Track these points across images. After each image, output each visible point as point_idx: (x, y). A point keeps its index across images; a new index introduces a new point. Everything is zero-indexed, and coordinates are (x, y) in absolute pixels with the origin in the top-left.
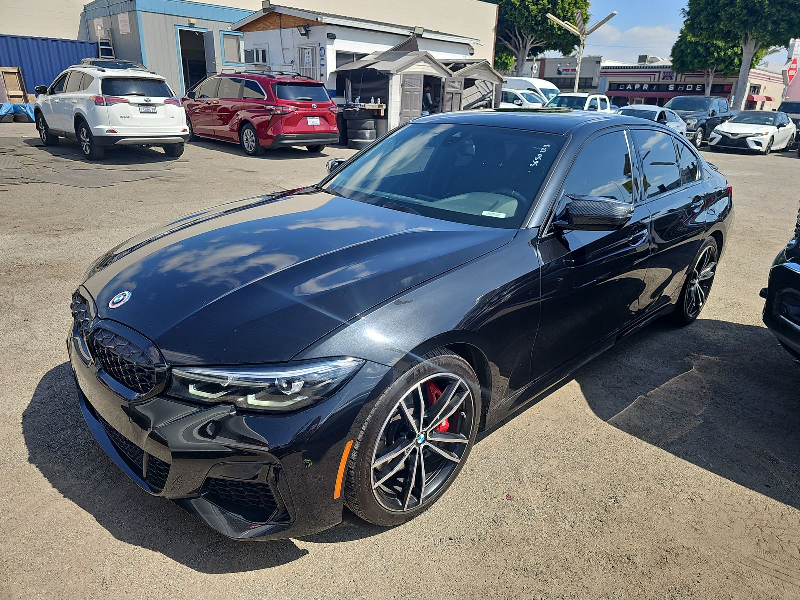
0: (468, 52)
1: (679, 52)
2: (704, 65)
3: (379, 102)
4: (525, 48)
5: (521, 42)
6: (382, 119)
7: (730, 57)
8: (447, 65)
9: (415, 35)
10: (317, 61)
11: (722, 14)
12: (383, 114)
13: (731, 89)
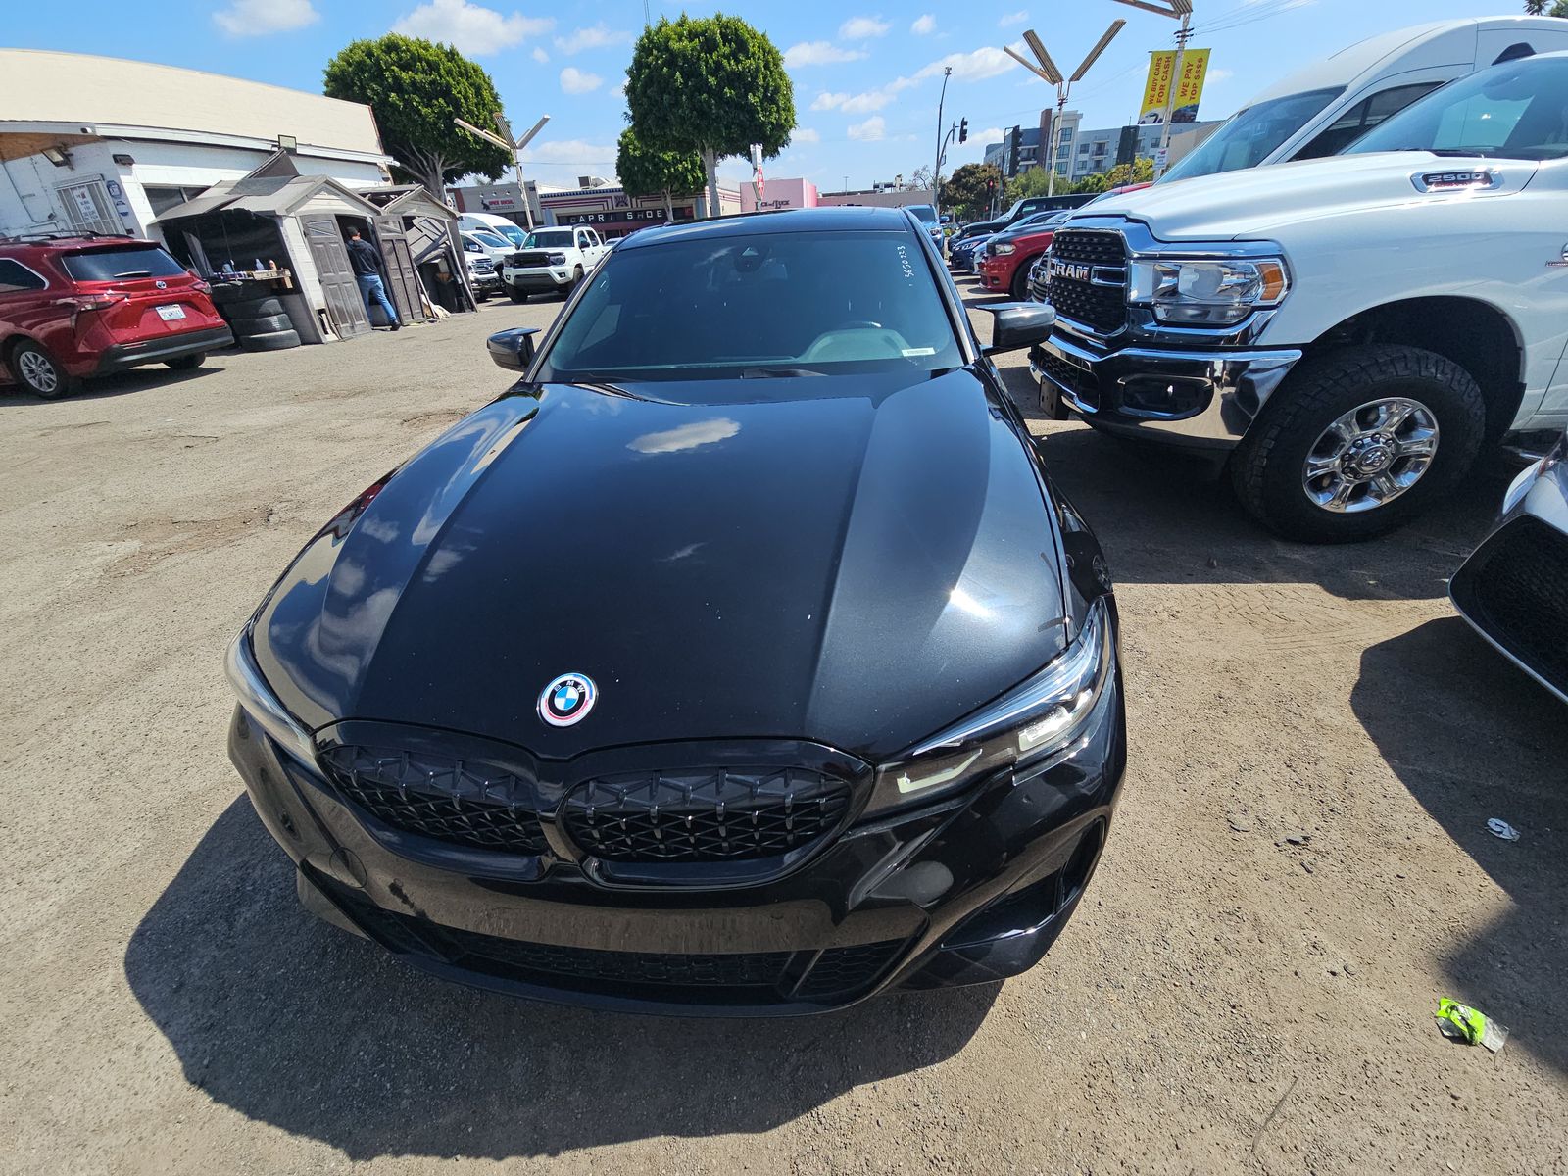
0: (380, 177)
1: (625, 167)
2: (659, 185)
3: (274, 266)
4: (435, 170)
5: (426, 163)
6: (292, 294)
7: (682, 173)
8: (364, 195)
9: (282, 149)
10: (110, 207)
11: (671, 117)
12: (289, 285)
13: (691, 211)
